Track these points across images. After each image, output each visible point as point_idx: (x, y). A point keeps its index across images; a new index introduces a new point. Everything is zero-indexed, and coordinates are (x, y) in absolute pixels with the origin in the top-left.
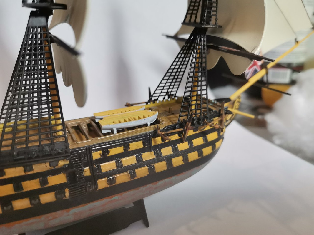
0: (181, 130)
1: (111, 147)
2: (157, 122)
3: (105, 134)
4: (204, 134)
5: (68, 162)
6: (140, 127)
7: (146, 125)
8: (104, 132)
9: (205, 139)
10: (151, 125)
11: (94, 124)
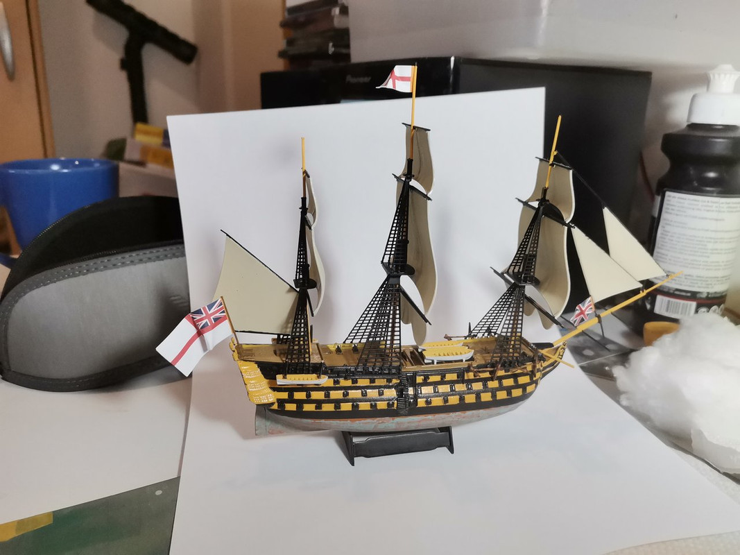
0: (492, 369)
1: (431, 375)
2: (472, 359)
3: (427, 364)
4: (515, 376)
5: (399, 381)
6: (456, 361)
7: (462, 361)
8: (426, 361)
9: (516, 381)
10: (466, 361)
11: (417, 353)
